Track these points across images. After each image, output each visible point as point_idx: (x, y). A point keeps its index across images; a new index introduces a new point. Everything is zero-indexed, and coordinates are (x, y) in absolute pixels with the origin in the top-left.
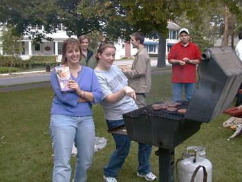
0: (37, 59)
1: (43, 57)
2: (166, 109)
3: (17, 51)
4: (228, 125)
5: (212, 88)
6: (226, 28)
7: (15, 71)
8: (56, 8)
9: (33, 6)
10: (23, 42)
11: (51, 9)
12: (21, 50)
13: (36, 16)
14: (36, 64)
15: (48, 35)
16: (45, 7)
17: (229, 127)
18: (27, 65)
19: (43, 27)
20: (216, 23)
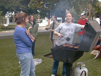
0: (11, 26)
1: (13, 25)
2: (69, 47)
3: (3, 23)
4: (93, 53)
6: (90, 13)
7: (2, 31)
9: (10, 3)
10: (5, 19)
12: (4, 22)
13: (11, 7)
16: (15, 4)
18: (7, 28)
19: (14, 12)
20: (86, 12)
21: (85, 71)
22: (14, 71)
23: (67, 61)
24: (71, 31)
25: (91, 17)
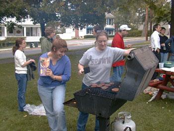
0: (10, 40)
4: (147, 92)
5: (135, 78)
6: (147, 17)
8: (25, 5)
9: (8, 3)
10: (1, 27)
11: (21, 5)
13: (10, 10)
14: (10, 44)
15: (19, 24)
16: (16, 4)
17: (148, 93)
18: (4, 44)
19: (15, 18)
20: (140, 14)
21: (130, 128)
22: (16, 124)
23: (100, 114)
24: (108, 63)
25: (149, 23)
